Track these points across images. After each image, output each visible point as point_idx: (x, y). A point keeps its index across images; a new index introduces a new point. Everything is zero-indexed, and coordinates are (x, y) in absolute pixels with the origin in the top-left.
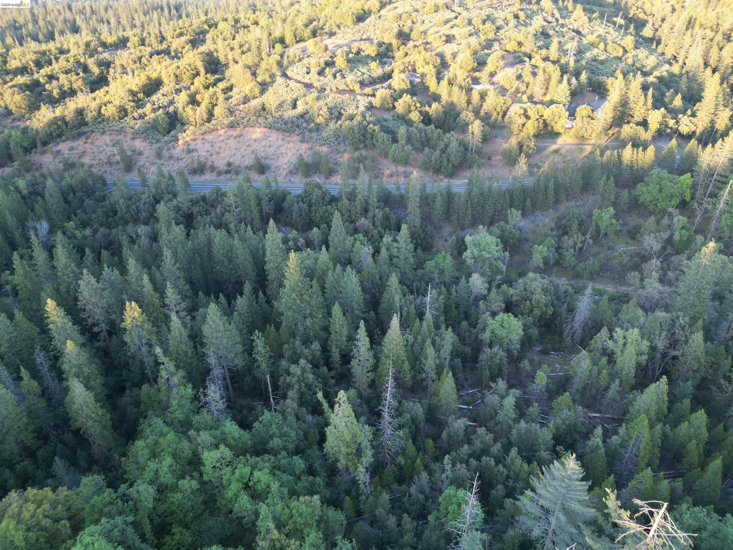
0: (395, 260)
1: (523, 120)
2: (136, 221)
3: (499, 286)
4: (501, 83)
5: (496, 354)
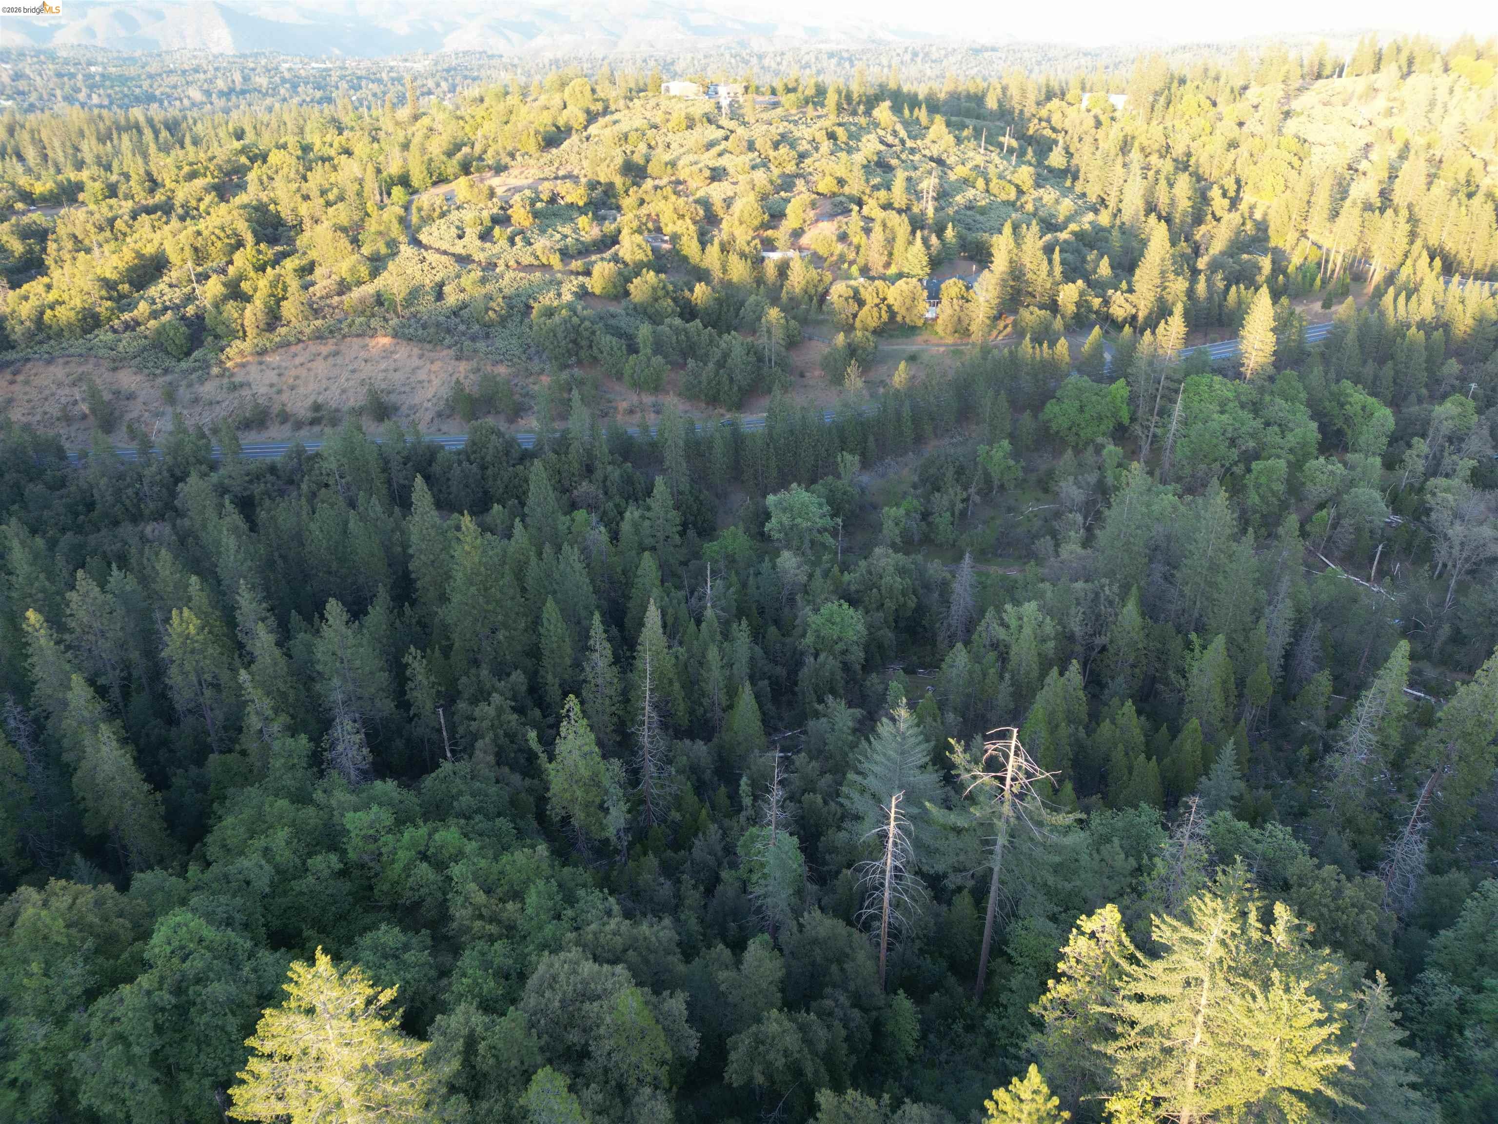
1: (853, 307)
3: (827, 570)
4: (813, 247)
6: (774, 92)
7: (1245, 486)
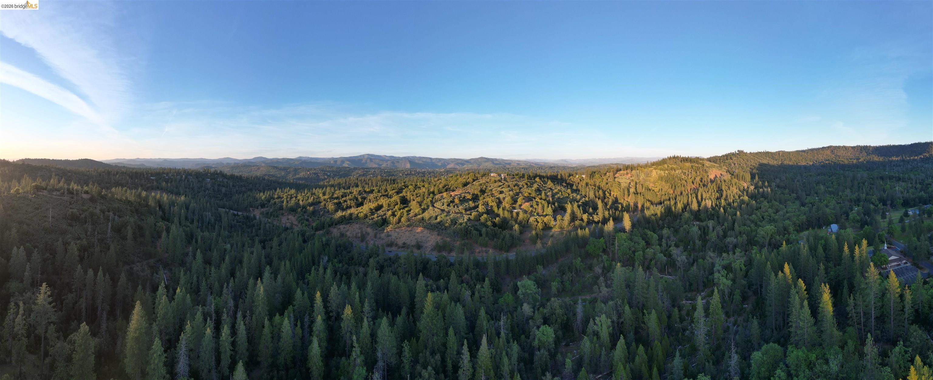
0: (483, 299)
1: (536, 223)
2: (360, 264)
3: (538, 309)
4: (525, 208)
5: (543, 354)
6: (513, 175)
7: (635, 260)
